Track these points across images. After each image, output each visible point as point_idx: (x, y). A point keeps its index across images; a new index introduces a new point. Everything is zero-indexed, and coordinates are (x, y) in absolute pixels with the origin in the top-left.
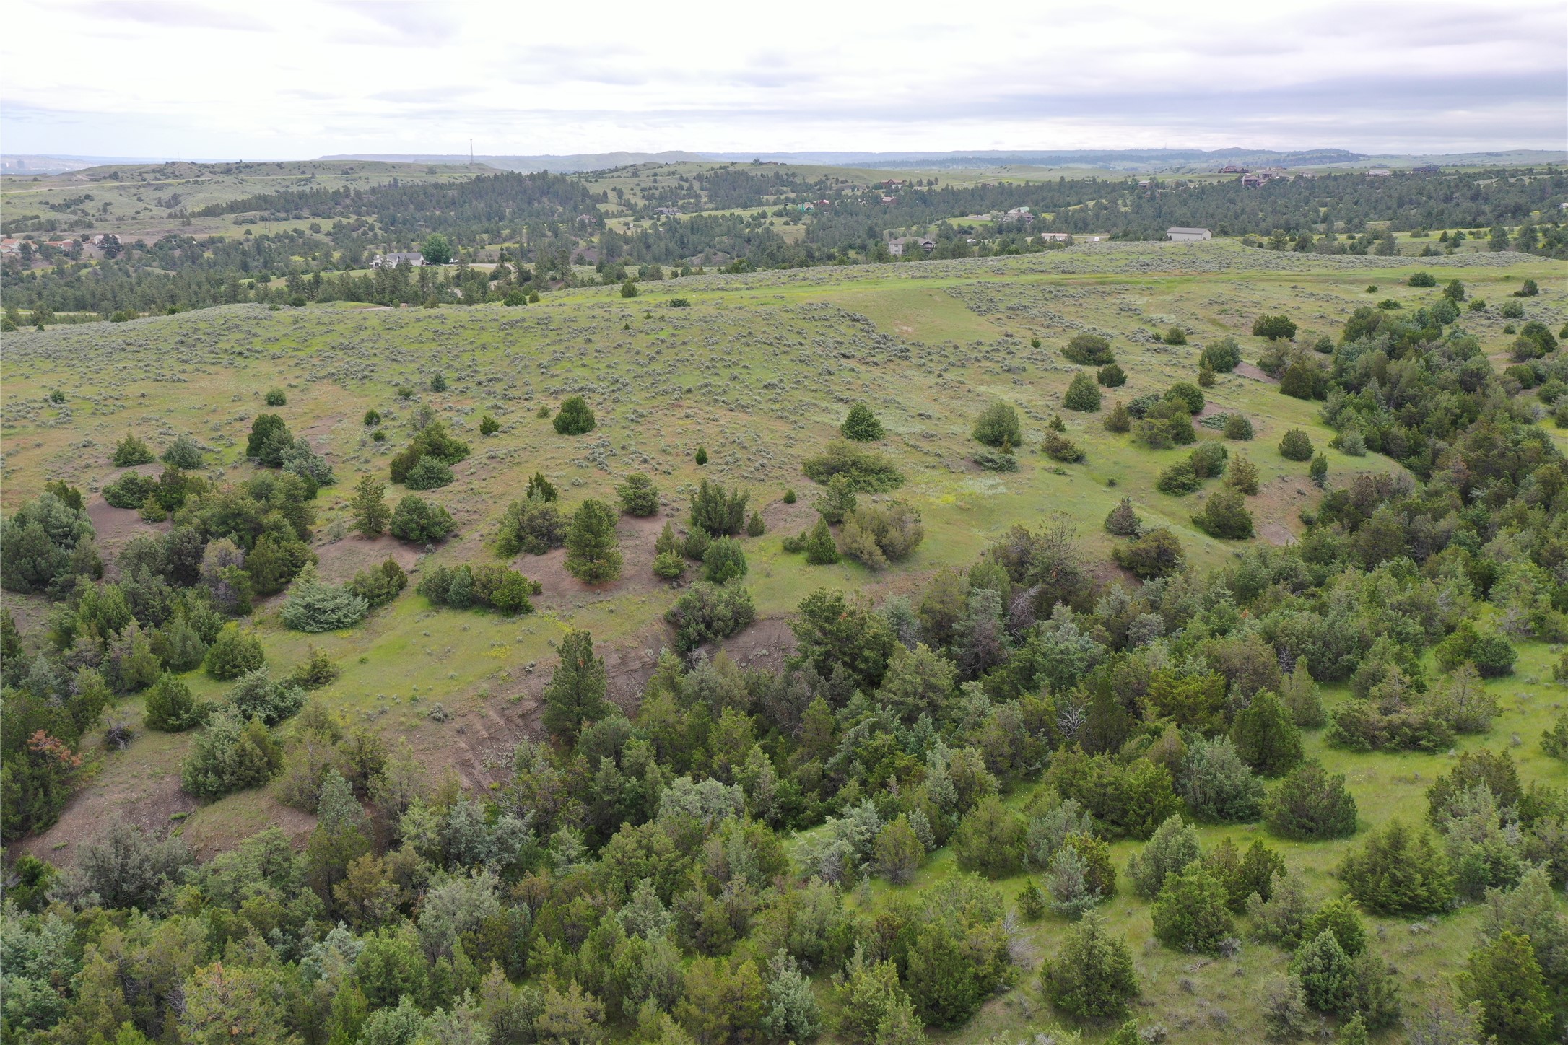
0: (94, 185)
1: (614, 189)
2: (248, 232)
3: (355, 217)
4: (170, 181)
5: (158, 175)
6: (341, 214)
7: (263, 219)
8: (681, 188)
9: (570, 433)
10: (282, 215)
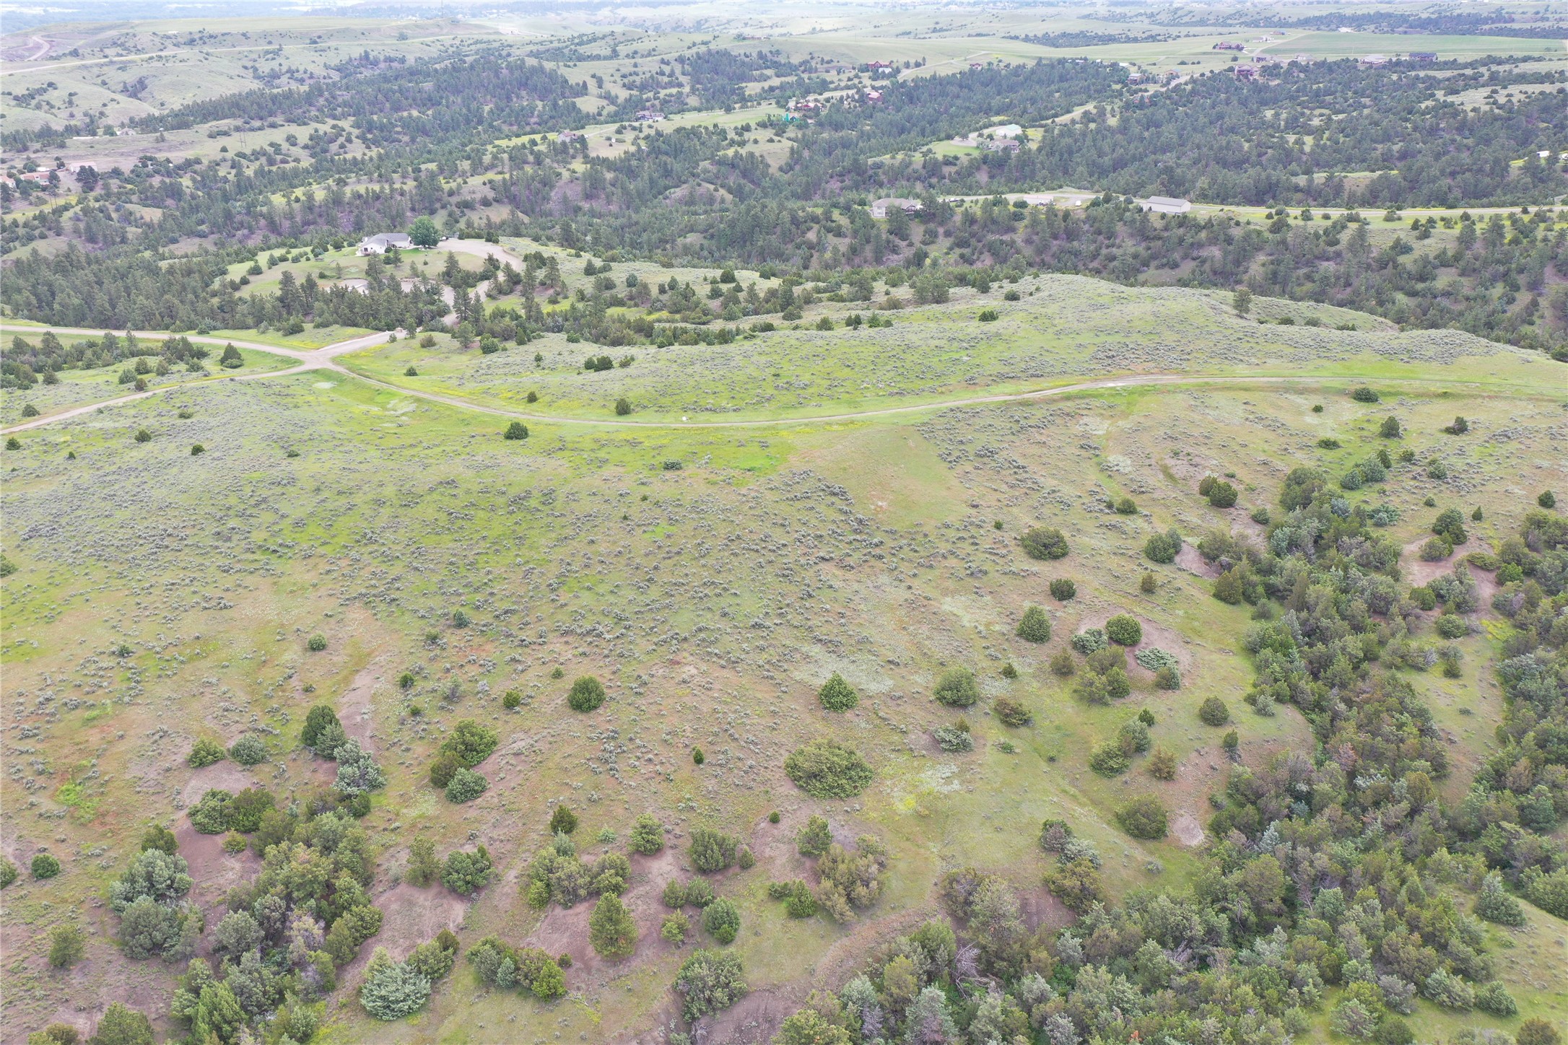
0: (53, 65)
1: (593, 76)
2: (224, 150)
3: (331, 122)
4: (132, 57)
5: (119, 50)
6: (317, 120)
7: (238, 129)
8: (662, 74)
9: (582, 711)
10: (257, 123)
